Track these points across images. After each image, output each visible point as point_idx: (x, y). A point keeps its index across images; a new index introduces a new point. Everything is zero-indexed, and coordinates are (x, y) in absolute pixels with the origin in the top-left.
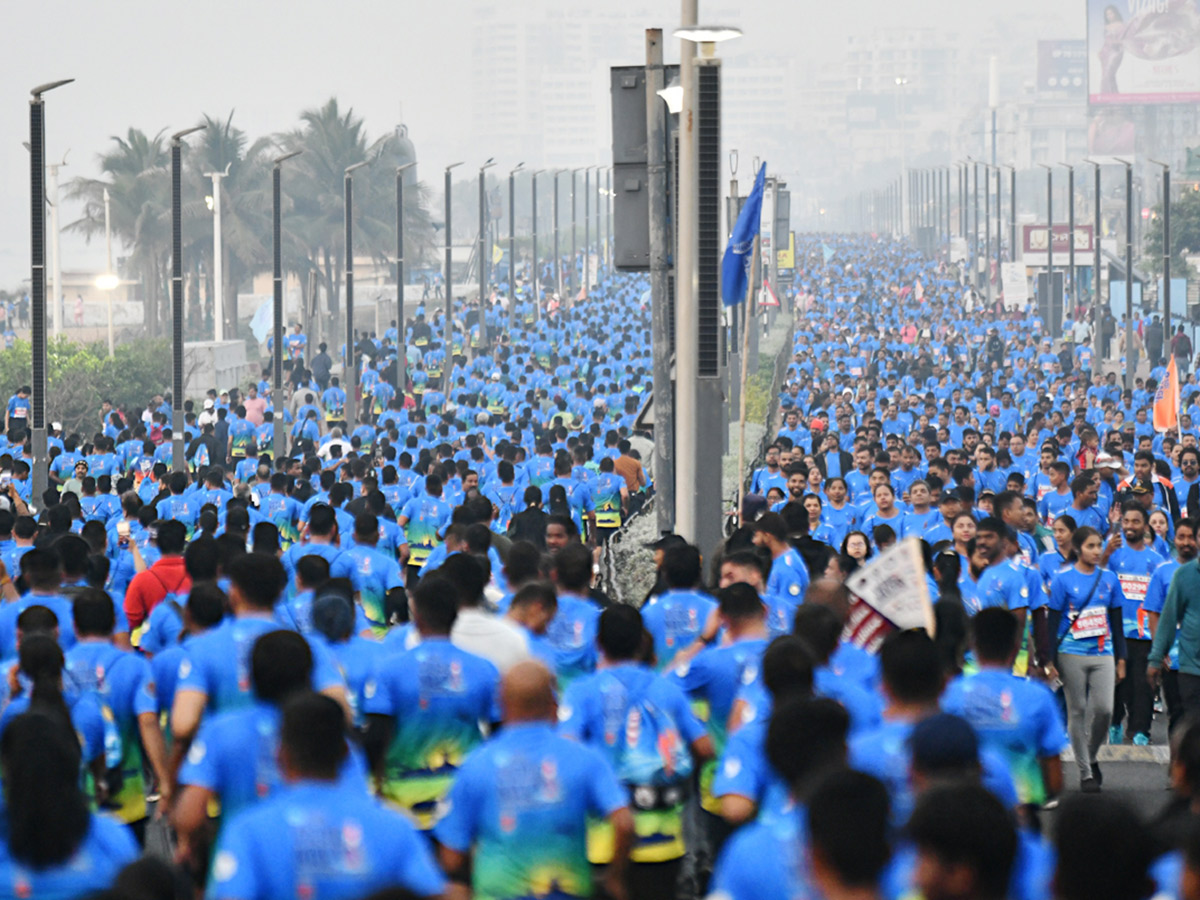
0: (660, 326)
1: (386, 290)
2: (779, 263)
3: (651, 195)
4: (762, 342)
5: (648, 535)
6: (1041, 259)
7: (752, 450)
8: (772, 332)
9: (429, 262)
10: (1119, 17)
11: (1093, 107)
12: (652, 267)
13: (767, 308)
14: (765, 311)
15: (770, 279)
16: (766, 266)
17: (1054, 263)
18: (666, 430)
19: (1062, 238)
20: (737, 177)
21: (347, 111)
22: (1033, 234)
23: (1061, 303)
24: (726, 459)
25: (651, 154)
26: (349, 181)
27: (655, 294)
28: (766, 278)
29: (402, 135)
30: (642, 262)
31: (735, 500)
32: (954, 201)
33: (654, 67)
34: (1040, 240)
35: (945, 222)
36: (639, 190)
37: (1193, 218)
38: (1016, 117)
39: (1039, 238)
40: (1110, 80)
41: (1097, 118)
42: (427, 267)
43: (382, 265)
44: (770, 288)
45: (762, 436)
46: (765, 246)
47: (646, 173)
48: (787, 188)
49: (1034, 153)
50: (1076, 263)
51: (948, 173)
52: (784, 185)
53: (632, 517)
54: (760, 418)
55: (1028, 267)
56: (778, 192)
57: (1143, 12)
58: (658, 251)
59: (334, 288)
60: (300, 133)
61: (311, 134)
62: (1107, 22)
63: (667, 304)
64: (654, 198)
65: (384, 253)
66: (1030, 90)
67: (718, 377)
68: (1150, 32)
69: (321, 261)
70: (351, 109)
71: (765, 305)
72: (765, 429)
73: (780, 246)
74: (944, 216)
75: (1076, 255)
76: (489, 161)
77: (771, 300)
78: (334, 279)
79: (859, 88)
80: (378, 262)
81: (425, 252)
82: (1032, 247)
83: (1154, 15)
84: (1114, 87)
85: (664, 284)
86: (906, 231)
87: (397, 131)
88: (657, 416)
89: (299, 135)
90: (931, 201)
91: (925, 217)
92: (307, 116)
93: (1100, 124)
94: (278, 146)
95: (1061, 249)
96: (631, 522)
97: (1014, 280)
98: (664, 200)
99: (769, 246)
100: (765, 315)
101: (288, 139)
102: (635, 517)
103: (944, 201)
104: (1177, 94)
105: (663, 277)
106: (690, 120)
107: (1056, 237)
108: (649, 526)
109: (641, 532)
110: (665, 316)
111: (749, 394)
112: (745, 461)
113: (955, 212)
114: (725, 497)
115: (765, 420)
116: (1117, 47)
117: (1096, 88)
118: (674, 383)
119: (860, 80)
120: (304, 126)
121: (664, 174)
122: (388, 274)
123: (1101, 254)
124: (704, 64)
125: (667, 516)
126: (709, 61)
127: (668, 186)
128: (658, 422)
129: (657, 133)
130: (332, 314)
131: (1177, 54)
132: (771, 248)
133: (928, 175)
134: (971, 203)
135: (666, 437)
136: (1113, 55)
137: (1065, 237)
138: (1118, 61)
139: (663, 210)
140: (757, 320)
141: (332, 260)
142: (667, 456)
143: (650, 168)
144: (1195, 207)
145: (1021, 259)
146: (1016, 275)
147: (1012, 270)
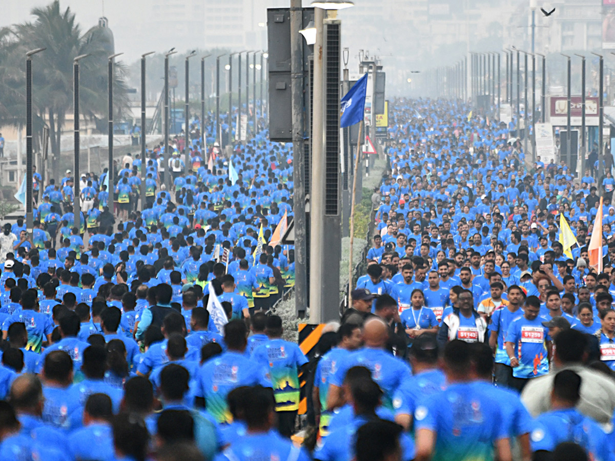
0: (299, 178)
1: (93, 138)
2: (377, 123)
3: (293, 92)
4: (365, 180)
5: (289, 313)
6: (563, 121)
7: (357, 257)
8: (371, 172)
9: (125, 118)
11: (606, 7)
12: (293, 139)
13: (368, 156)
14: (367, 158)
15: (370, 134)
16: (368, 127)
17: (572, 124)
18: (302, 245)
19: (578, 106)
20: (347, 68)
21: (65, 10)
22: (557, 102)
23: (577, 153)
24: (342, 263)
25: (293, 66)
26: (76, 67)
27: (296, 156)
28: (368, 134)
29: (104, 25)
30: (288, 136)
31: (346, 291)
32: (504, 75)
33: (295, 9)
34: (562, 107)
35: (496, 91)
36: (285, 89)
39: (561, 105)
41: (609, 15)
42: (123, 122)
43: (91, 120)
44: (371, 142)
45: (364, 247)
46: (367, 113)
47: (290, 78)
48: (383, 70)
49: (564, 39)
50: (587, 124)
51: (499, 57)
52: (381, 68)
53: (278, 302)
54: (363, 235)
55: (554, 126)
56: (377, 73)
58: (298, 129)
59: (56, 136)
60: (31, 25)
61: (39, 26)
63: (303, 163)
64: (294, 95)
65: (93, 112)
67: (338, 215)
69: (47, 117)
70: (68, 8)
71: (366, 153)
72: (367, 242)
73: (378, 111)
74: (496, 86)
75: (586, 118)
76: (172, 50)
77: (371, 150)
78: (56, 130)
80: (88, 118)
81: (122, 111)
82: (557, 113)
85: (301, 150)
86: (469, 95)
87: (100, 22)
88: (296, 236)
89: (29, 26)
90: (487, 75)
91: (483, 87)
92: (36, 12)
93: (611, 20)
94: (15, 34)
95: (576, 114)
96: (277, 305)
97: (544, 136)
98: (302, 96)
99: (370, 112)
100: (367, 161)
101: (23, 29)
102: (280, 301)
103: (496, 74)
105: (300, 146)
106: (321, 52)
107: (573, 105)
108: (290, 307)
109: (284, 311)
110: (302, 171)
111: (356, 219)
112: (353, 265)
113: (504, 83)
114: (341, 289)
115: (366, 236)
118: (308, 215)
120: (34, 20)
121: (302, 79)
122: (95, 127)
123: (604, 118)
124: (330, 23)
125: (302, 300)
126: (333, 21)
127: (304, 86)
128: (297, 239)
129: (297, 52)
130: (55, 156)
132: (371, 114)
133: (485, 57)
134: (515, 76)
135: (302, 249)
137: (580, 105)
139: (301, 103)
140: (361, 164)
141: (55, 116)
142: (302, 262)
143: (293, 75)
145: (548, 121)
146: (545, 132)
147: (543, 128)
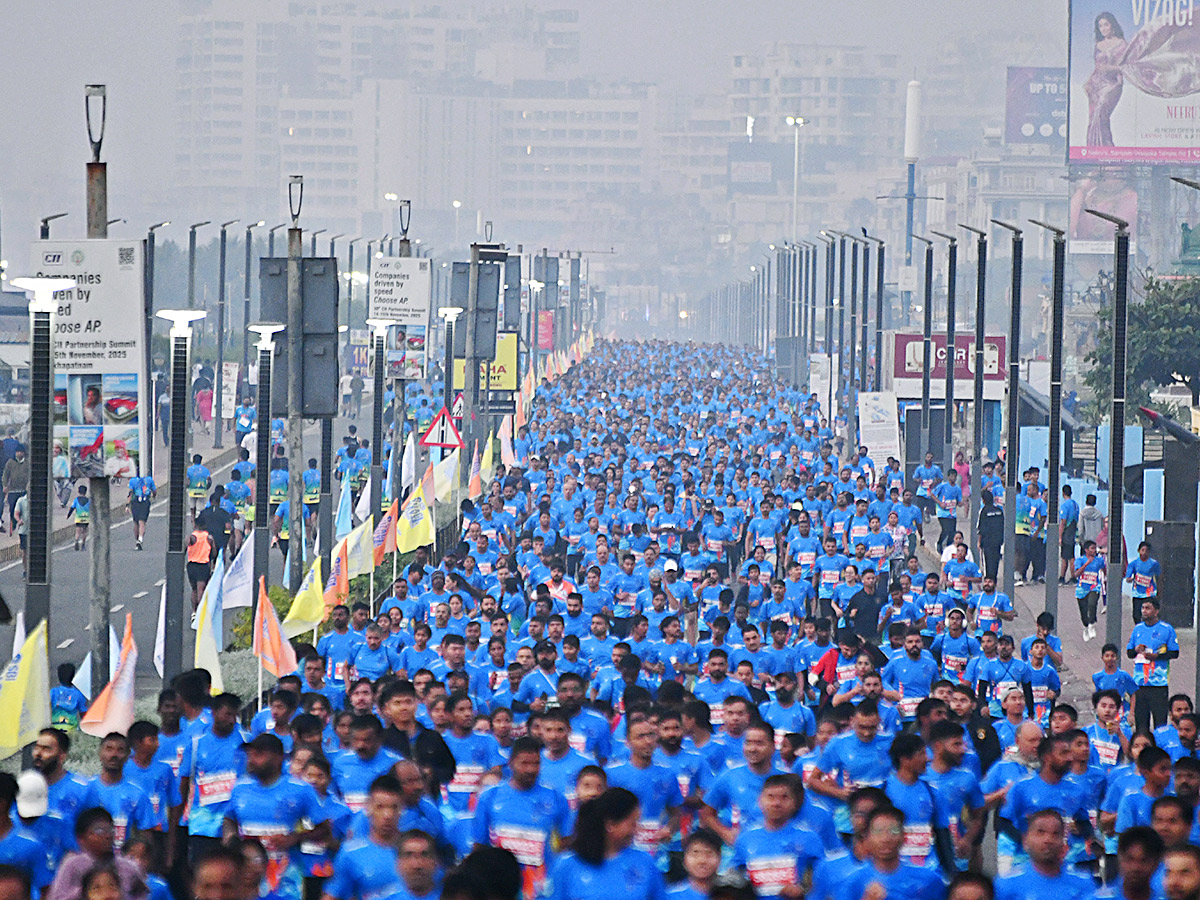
10: (1118, 32)
11: (1076, 165)
17: (931, 394)
22: (910, 346)
34: (920, 358)
37: (1163, 330)
38: (973, 181)
39: (919, 353)
40: (1102, 126)
55: (898, 399)
57: (1154, 24)
62: (1100, 37)
66: (994, 141)
68: (1163, 54)
75: (984, 384)
79: (749, 132)
82: (908, 369)
83: (1171, 30)
93: (1089, 194)
97: (877, 420)
116: (1113, 76)
117: (1079, 139)
119: (750, 121)
136: (1108, 88)
144: (1167, 312)
145: (889, 388)
146: (881, 411)
147: (875, 403)
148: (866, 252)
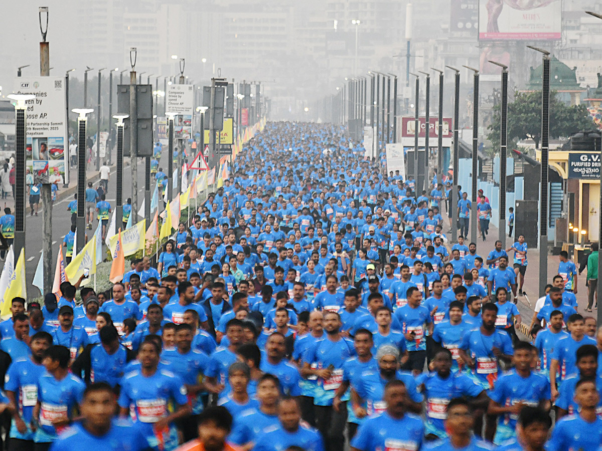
6: (411, 141)
11: (482, 41)
17: (419, 144)
20: (184, 75)
22: (409, 123)
37: (522, 115)
38: (436, 49)
39: (413, 126)
40: (494, 24)
50: (443, 145)
55: (404, 147)
66: (445, 30)
73: (216, 127)
75: (443, 139)
77: (204, 166)
79: (335, 27)
82: (408, 133)
84: (496, 28)
93: (488, 54)
97: (394, 156)
104: (538, 34)
117: (483, 29)
119: (336, 22)
131: (539, 6)
136: (496, 6)
138: (499, 10)
144: (524, 107)
145: (400, 141)
146: (396, 152)
147: (393, 149)
148: (389, 81)
